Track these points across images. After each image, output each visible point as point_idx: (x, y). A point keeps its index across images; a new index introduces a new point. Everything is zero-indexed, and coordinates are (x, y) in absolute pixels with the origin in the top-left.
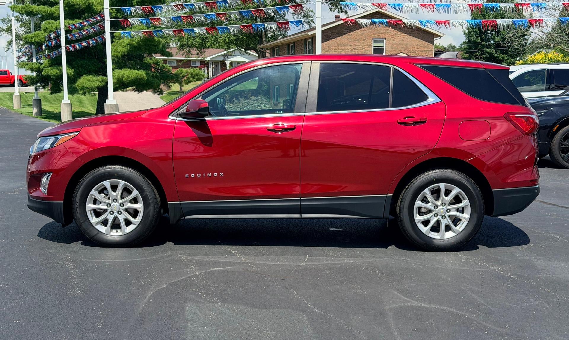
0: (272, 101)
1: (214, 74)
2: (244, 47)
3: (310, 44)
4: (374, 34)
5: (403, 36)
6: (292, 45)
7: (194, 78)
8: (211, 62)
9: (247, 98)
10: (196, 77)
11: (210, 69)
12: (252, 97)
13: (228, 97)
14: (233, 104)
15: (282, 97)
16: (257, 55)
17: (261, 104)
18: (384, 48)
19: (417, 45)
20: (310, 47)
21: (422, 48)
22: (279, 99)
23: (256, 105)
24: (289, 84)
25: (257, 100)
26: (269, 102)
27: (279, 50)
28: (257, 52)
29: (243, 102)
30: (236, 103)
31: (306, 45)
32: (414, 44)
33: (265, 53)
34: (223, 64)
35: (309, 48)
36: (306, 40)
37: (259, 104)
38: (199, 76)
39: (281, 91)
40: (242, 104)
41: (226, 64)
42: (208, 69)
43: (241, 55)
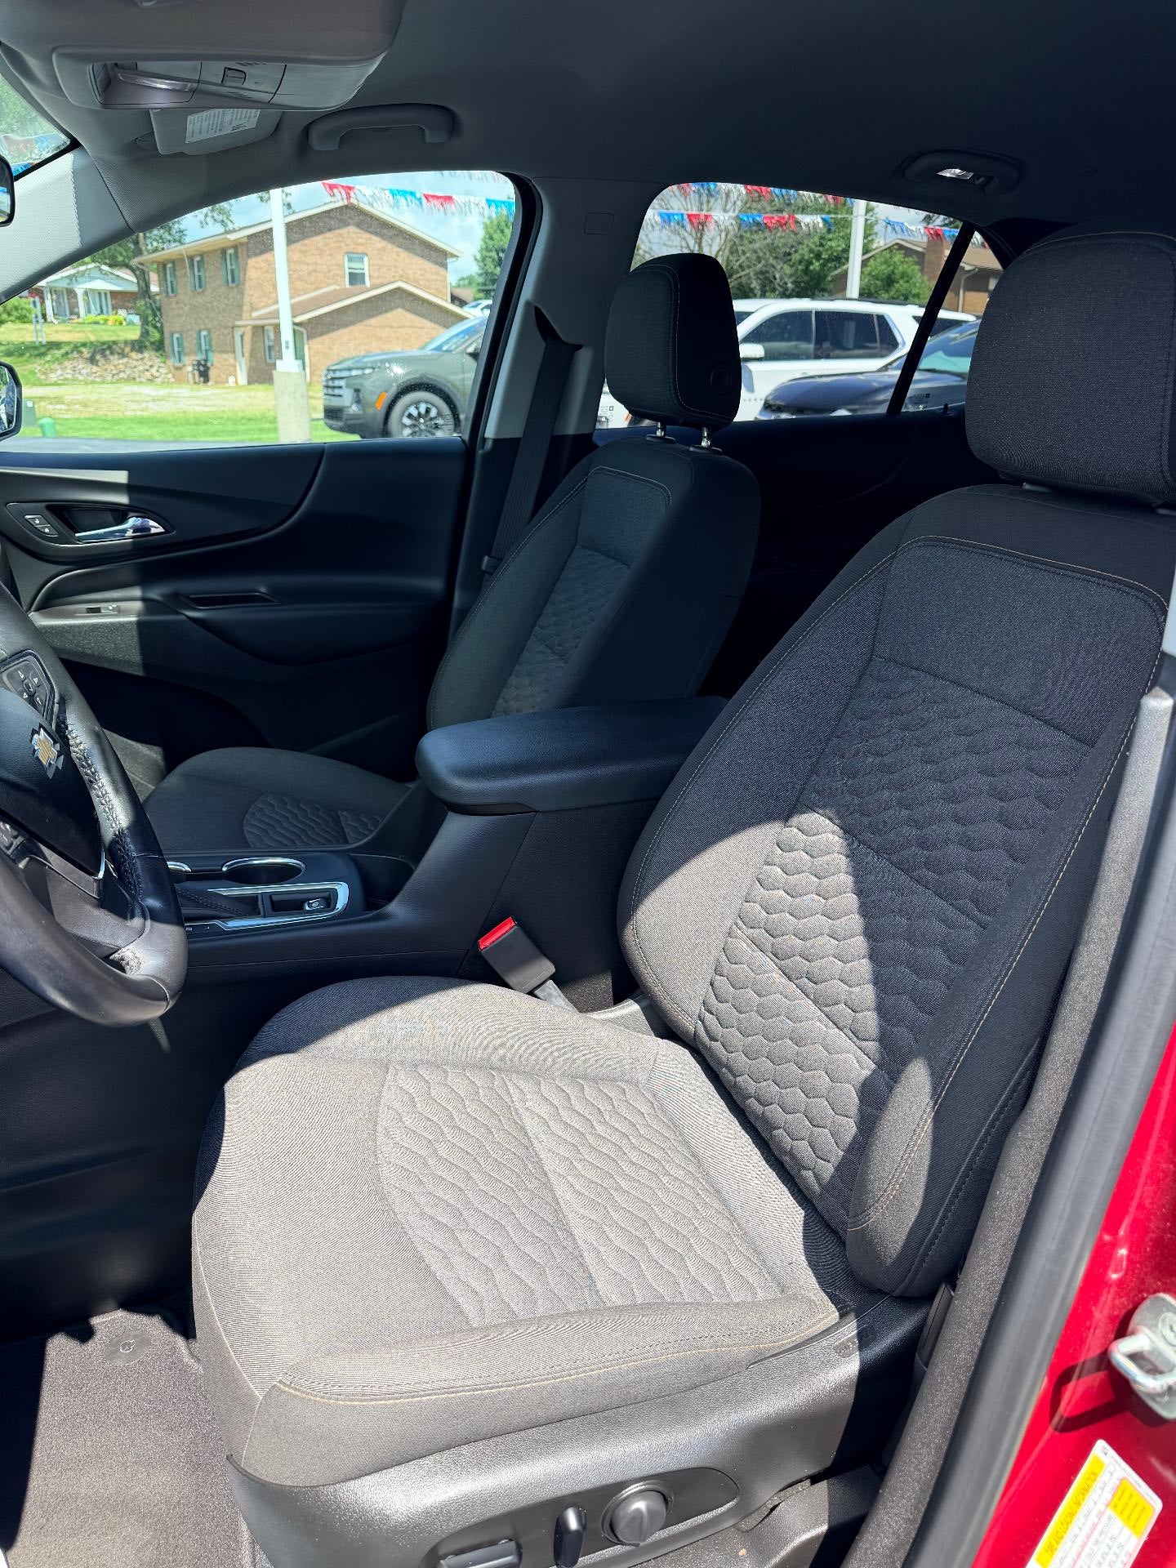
0: (170, 362)
1: (56, 312)
2: (107, 261)
3: (233, 258)
4: (346, 245)
5: (397, 252)
6: (198, 258)
7: (9, 314)
8: (48, 290)
9: (122, 355)
10: (15, 313)
11: (46, 301)
12: (133, 355)
13: (86, 353)
14: (97, 365)
15: (188, 354)
16: (135, 280)
17: (151, 366)
18: (366, 272)
19: (421, 269)
20: (234, 263)
21: (428, 276)
22: (183, 358)
23: (141, 368)
24: (200, 331)
25: (142, 359)
26: (164, 362)
27: (174, 269)
28: (133, 271)
29: (116, 362)
30: (104, 365)
31: (226, 260)
32: (415, 267)
33: (148, 272)
34: (71, 293)
35: (231, 265)
36: (224, 251)
37: (147, 367)
38: (20, 311)
39: (186, 344)
40: (115, 366)
41: (75, 296)
42: (43, 302)
43: (102, 276)
